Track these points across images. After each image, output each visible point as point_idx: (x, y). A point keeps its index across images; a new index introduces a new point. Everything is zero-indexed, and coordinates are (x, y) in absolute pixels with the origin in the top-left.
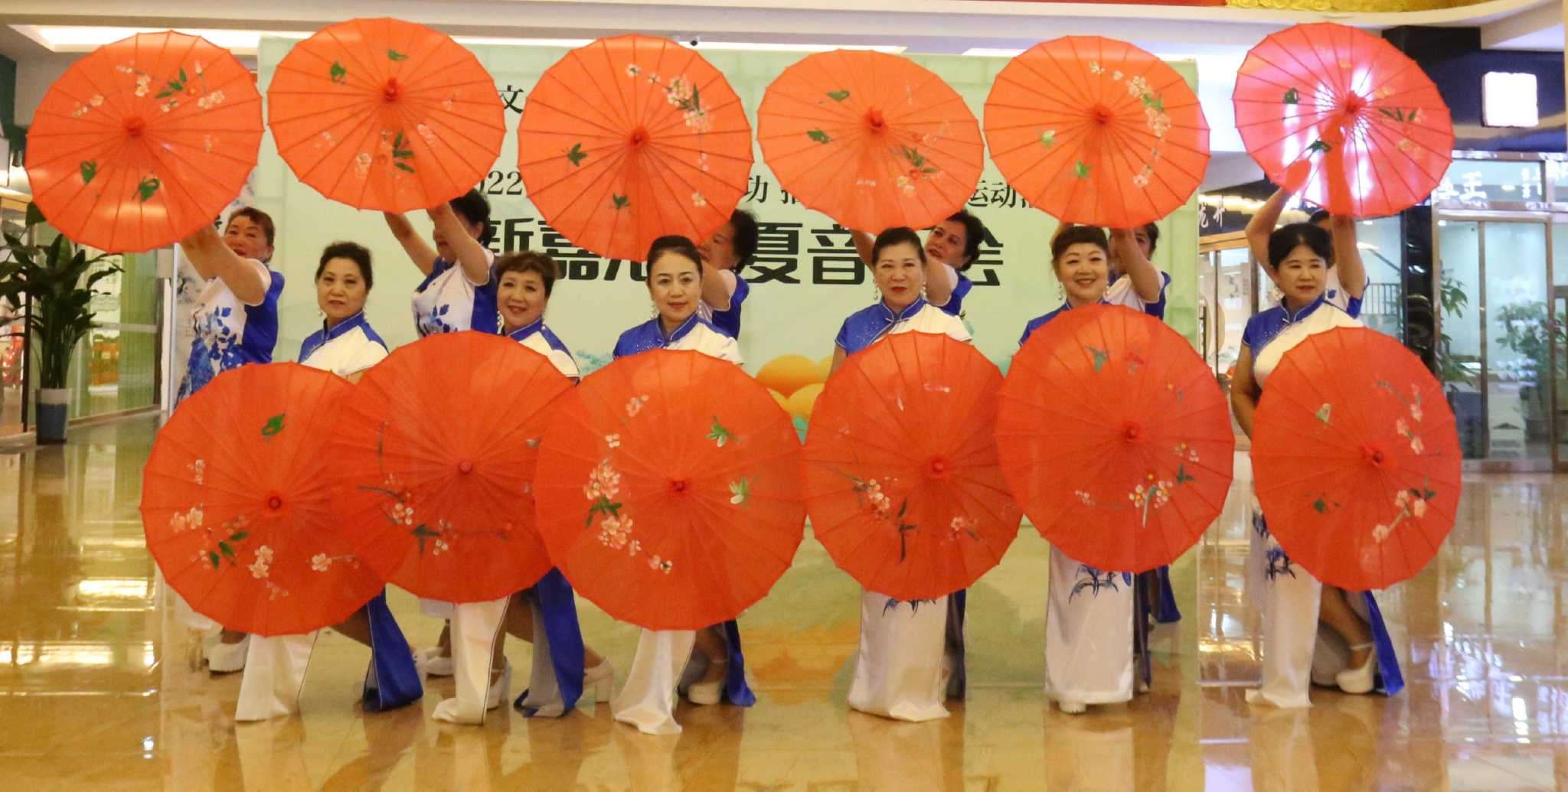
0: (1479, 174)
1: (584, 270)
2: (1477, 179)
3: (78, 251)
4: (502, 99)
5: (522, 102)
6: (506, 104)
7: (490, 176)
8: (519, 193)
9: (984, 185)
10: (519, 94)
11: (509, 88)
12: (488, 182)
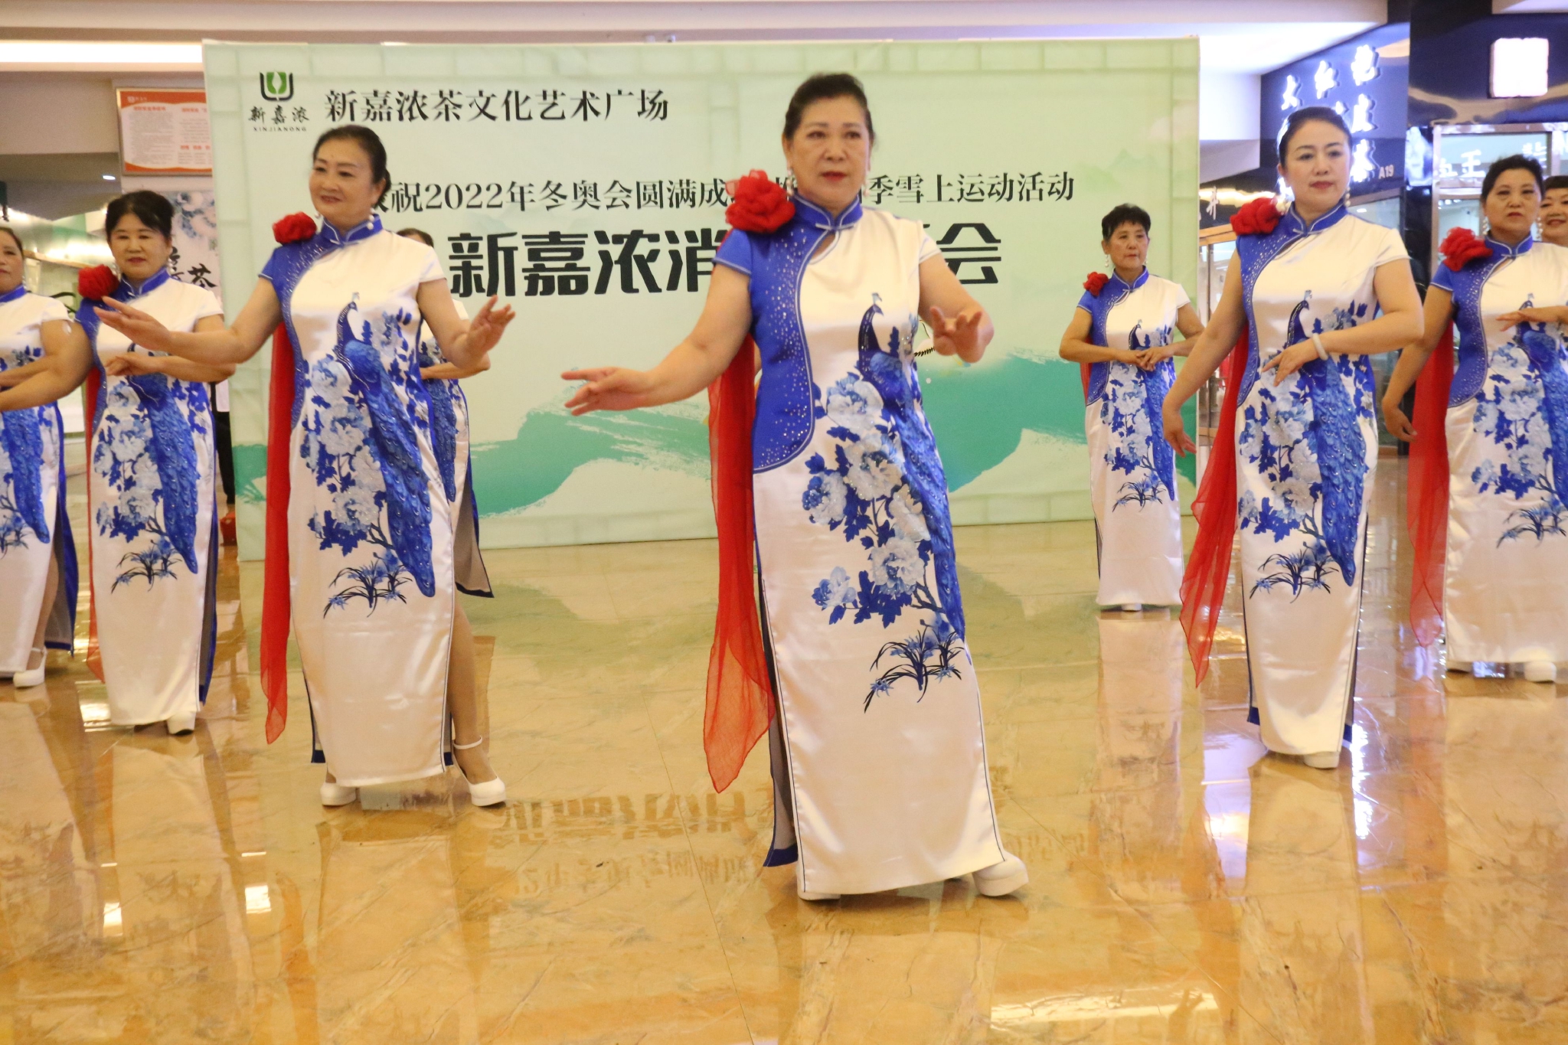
0: (1478, 152)
1: (573, 285)
2: (1476, 157)
4: (474, 106)
5: (496, 108)
6: (479, 111)
7: (468, 189)
8: (500, 206)
9: (980, 179)
10: (492, 99)
11: (481, 93)
12: (466, 196)
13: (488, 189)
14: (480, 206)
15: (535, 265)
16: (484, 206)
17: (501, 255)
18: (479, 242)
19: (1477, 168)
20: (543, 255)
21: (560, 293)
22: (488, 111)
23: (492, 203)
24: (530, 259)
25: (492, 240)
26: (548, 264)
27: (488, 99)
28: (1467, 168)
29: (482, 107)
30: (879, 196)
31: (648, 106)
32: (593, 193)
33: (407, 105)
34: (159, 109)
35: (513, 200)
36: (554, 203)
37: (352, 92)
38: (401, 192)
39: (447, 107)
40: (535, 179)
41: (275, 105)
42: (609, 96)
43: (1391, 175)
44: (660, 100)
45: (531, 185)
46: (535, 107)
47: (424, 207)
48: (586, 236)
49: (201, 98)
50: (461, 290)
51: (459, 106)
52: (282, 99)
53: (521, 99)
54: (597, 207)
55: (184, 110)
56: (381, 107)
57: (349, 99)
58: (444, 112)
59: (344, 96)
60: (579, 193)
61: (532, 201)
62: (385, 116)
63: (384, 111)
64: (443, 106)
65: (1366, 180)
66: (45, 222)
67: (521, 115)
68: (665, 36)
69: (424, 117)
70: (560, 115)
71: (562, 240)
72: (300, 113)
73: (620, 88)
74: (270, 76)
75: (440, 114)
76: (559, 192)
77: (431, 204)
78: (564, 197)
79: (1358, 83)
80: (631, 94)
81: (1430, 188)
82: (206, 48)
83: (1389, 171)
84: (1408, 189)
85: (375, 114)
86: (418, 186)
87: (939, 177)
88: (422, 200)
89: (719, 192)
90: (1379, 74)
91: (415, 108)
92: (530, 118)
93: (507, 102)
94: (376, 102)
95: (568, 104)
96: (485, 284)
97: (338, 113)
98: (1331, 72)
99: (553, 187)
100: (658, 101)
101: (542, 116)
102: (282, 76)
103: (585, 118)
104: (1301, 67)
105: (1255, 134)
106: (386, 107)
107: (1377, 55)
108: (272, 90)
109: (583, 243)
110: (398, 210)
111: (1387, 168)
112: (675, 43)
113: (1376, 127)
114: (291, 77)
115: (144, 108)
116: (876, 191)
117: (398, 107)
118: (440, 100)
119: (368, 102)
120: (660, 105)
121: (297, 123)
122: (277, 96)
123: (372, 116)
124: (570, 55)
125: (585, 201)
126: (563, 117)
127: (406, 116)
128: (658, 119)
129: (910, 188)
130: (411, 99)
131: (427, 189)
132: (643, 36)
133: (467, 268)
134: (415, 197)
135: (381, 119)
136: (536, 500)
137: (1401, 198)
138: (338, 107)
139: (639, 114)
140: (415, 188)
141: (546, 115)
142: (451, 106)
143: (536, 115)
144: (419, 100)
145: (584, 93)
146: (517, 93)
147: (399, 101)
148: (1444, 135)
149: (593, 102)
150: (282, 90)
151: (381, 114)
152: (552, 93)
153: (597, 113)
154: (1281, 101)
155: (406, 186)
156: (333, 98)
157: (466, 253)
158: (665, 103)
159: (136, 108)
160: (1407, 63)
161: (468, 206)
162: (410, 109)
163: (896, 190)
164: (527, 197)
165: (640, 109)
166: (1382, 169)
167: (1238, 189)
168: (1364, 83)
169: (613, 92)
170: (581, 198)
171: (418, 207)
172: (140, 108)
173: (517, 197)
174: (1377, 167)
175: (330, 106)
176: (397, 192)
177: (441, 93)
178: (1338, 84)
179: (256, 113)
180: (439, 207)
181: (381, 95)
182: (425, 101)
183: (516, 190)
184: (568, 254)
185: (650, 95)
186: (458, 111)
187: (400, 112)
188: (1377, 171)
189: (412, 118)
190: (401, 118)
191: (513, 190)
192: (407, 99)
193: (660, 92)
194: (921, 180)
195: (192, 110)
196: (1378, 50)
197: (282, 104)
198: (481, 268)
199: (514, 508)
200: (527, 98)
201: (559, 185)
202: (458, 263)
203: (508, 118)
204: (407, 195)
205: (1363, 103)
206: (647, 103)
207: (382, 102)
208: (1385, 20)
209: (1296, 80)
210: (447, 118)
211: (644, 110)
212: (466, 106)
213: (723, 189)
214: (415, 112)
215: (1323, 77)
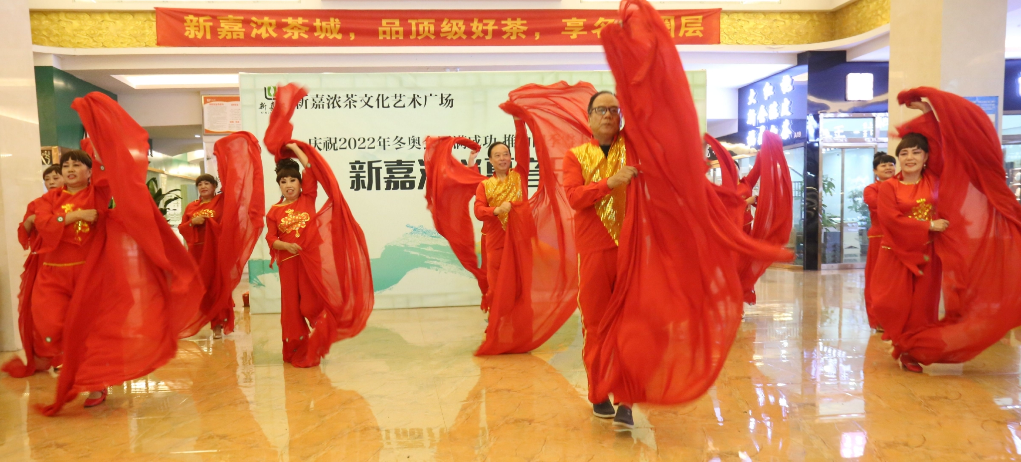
0: (842, 125)
1: (408, 185)
2: (841, 128)
3: (158, 189)
4: (363, 101)
5: (373, 102)
6: (365, 104)
7: (359, 140)
8: (374, 148)
10: (371, 98)
11: (366, 96)
12: (358, 143)
13: (368, 140)
14: (364, 148)
15: (390, 176)
16: (367, 148)
17: (374, 171)
18: (364, 165)
19: (842, 134)
20: (394, 171)
21: (401, 189)
22: (368, 104)
23: (370, 147)
24: (388, 173)
25: (370, 163)
26: (396, 175)
27: (369, 98)
28: (837, 134)
29: (366, 102)
31: (444, 101)
32: (417, 142)
33: (331, 101)
34: (221, 104)
35: (380, 145)
36: (399, 147)
38: (328, 142)
39: (350, 102)
40: (390, 134)
42: (426, 97)
43: (800, 136)
44: (450, 98)
45: (388, 138)
46: (391, 102)
47: (338, 148)
48: (414, 162)
49: (237, 99)
50: (355, 188)
51: (356, 101)
53: (385, 98)
54: (419, 148)
55: (232, 105)
56: (319, 102)
58: (348, 104)
60: (411, 142)
61: (389, 145)
62: (321, 106)
63: (321, 104)
64: (348, 101)
65: (788, 139)
66: (169, 157)
67: (385, 106)
68: (454, 69)
69: (339, 106)
70: (403, 106)
71: (403, 164)
73: (431, 93)
74: (269, 89)
75: (347, 105)
76: (402, 141)
77: (341, 147)
78: (404, 144)
79: (784, 93)
80: (436, 95)
81: (818, 142)
82: (241, 76)
83: (799, 134)
84: (808, 142)
85: (317, 105)
86: (336, 138)
88: (338, 145)
89: (477, 141)
90: (794, 89)
91: (335, 102)
92: (388, 107)
93: (378, 100)
94: (317, 100)
95: (407, 101)
96: (366, 185)
97: (300, 105)
98: (771, 87)
99: (399, 139)
100: (449, 99)
101: (395, 106)
102: (275, 88)
103: (415, 107)
104: (756, 85)
105: (736, 116)
106: (322, 102)
107: (793, 80)
108: (270, 95)
109: (413, 165)
110: (327, 150)
111: (798, 133)
112: (459, 72)
113: (793, 114)
115: (214, 104)
117: (328, 102)
118: (347, 99)
119: (313, 100)
120: (450, 100)
122: (272, 98)
123: (315, 106)
124: (408, 78)
125: (414, 146)
126: (404, 106)
127: (331, 106)
128: (449, 107)
130: (333, 98)
131: (340, 140)
132: (444, 69)
133: (358, 177)
134: (334, 144)
135: (319, 108)
136: (389, 287)
137: (805, 147)
139: (440, 105)
140: (334, 139)
141: (396, 105)
142: (352, 101)
143: (392, 106)
144: (337, 99)
145: (414, 95)
146: (383, 95)
147: (328, 99)
148: (825, 118)
149: (419, 100)
151: (319, 105)
152: (399, 95)
153: (420, 105)
154: (748, 101)
155: (330, 138)
157: (357, 170)
158: (452, 100)
159: (210, 104)
160: (807, 84)
161: (359, 148)
162: (333, 103)
164: (387, 144)
165: (441, 103)
166: (795, 133)
167: (727, 142)
168: (787, 93)
169: (428, 95)
170: (412, 144)
171: (336, 148)
172: (212, 104)
173: (382, 144)
174: (793, 132)
176: (326, 141)
177: (347, 96)
178: (775, 93)
179: (262, 106)
180: (345, 148)
181: (320, 97)
182: (340, 99)
183: (382, 140)
184: (406, 170)
185: (445, 96)
186: (355, 104)
187: (328, 104)
188: (793, 135)
189: (333, 107)
190: (329, 107)
191: (380, 140)
192: (332, 99)
193: (450, 95)
195: (236, 105)
196: (793, 78)
198: (365, 177)
199: (379, 290)
200: (387, 98)
201: (402, 138)
202: (354, 174)
203: (378, 107)
204: (331, 143)
205: (786, 102)
206: (444, 99)
207: (320, 100)
208: (796, 63)
209: (755, 91)
210: (350, 107)
211: (442, 103)
212: (359, 101)
213: (479, 140)
214: (335, 104)
215: (768, 90)
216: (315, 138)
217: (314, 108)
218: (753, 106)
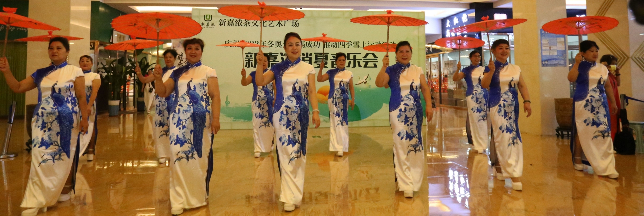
0: (493, 38)
2: (493, 40)
3: (147, 63)
9: (373, 43)
13: (255, 42)
18: (252, 55)
22: (256, 24)
27: (257, 22)
29: (255, 23)
30: (349, 46)
31: (294, 24)
33: (237, 23)
36: (271, 46)
37: (225, 20)
39: (247, 23)
40: (267, 40)
41: (207, 22)
42: (285, 22)
45: (265, 42)
46: (267, 24)
48: (278, 54)
50: (248, 66)
51: (250, 23)
52: (209, 21)
53: (264, 22)
54: (281, 47)
57: (224, 21)
59: (223, 20)
60: (277, 44)
61: (266, 45)
62: (232, 25)
63: (232, 24)
64: (246, 23)
67: (264, 25)
69: (241, 25)
71: (272, 54)
72: (213, 24)
74: (207, 16)
75: (245, 25)
76: (272, 43)
78: (273, 45)
79: (464, 22)
80: (290, 21)
82: (193, 9)
85: (230, 24)
87: (363, 42)
90: (468, 20)
91: (239, 23)
92: (266, 26)
94: (230, 22)
95: (275, 23)
96: (253, 65)
98: (457, 19)
99: (271, 42)
100: (297, 23)
101: (269, 26)
102: (209, 16)
103: (279, 26)
104: (450, 18)
105: (440, 32)
107: (468, 16)
108: (207, 19)
109: (277, 55)
113: (468, 31)
114: (211, 16)
116: (348, 45)
117: (236, 23)
118: (245, 22)
119: (229, 22)
121: (212, 26)
122: (208, 20)
123: (229, 25)
125: (278, 46)
126: (274, 26)
127: (237, 25)
128: (296, 27)
129: (356, 44)
133: (249, 61)
135: (231, 26)
138: (222, 23)
139: (292, 26)
141: (270, 25)
142: (248, 23)
144: (241, 22)
147: (236, 22)
148: (484, 35)
149: (281, 23)
150: (209, 19)
151: (231, 24)
153: (282, 25)
154: (446, 25)
156: (220, 21)
157: (249, 57)
158: (298, 23)
160: (475, 17)
162: (238, 24)
163: (353, 45)
164: (264, 44)
168: (465, 22)
175: (220, 23)
178: (459, 22)
179: (203, 24)
181: (232, 20)
184: (274, 58)
185: (295, 21)
187: (236, 24)
189: (238, 26)
190: (236, 26)
191: (261, 43)
192: (238, 21)
193: (297, 21)
194: (359, 43)
197: (209, 22)
198: (252, 61)
202: (247, 59)
206: (294, 23)
207: (232, 22)
208: (469, 8)
209: (450, 21)
210: (247, 26)
211: (293, 25)
212: (251, 23)
213: (311, 44)
214: (239, 24)
215: (456, 21)
216: (229, 41)
217: (228, 26)
218: (449, 28)
